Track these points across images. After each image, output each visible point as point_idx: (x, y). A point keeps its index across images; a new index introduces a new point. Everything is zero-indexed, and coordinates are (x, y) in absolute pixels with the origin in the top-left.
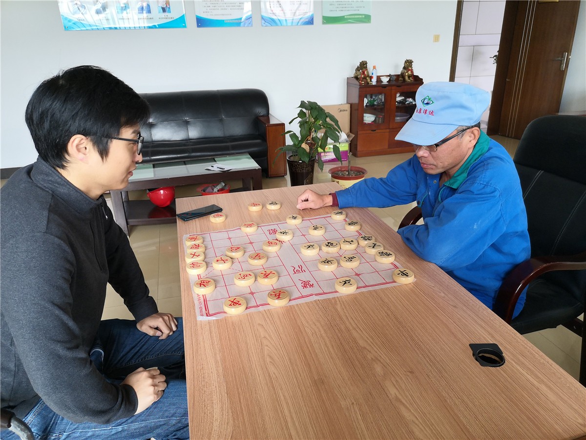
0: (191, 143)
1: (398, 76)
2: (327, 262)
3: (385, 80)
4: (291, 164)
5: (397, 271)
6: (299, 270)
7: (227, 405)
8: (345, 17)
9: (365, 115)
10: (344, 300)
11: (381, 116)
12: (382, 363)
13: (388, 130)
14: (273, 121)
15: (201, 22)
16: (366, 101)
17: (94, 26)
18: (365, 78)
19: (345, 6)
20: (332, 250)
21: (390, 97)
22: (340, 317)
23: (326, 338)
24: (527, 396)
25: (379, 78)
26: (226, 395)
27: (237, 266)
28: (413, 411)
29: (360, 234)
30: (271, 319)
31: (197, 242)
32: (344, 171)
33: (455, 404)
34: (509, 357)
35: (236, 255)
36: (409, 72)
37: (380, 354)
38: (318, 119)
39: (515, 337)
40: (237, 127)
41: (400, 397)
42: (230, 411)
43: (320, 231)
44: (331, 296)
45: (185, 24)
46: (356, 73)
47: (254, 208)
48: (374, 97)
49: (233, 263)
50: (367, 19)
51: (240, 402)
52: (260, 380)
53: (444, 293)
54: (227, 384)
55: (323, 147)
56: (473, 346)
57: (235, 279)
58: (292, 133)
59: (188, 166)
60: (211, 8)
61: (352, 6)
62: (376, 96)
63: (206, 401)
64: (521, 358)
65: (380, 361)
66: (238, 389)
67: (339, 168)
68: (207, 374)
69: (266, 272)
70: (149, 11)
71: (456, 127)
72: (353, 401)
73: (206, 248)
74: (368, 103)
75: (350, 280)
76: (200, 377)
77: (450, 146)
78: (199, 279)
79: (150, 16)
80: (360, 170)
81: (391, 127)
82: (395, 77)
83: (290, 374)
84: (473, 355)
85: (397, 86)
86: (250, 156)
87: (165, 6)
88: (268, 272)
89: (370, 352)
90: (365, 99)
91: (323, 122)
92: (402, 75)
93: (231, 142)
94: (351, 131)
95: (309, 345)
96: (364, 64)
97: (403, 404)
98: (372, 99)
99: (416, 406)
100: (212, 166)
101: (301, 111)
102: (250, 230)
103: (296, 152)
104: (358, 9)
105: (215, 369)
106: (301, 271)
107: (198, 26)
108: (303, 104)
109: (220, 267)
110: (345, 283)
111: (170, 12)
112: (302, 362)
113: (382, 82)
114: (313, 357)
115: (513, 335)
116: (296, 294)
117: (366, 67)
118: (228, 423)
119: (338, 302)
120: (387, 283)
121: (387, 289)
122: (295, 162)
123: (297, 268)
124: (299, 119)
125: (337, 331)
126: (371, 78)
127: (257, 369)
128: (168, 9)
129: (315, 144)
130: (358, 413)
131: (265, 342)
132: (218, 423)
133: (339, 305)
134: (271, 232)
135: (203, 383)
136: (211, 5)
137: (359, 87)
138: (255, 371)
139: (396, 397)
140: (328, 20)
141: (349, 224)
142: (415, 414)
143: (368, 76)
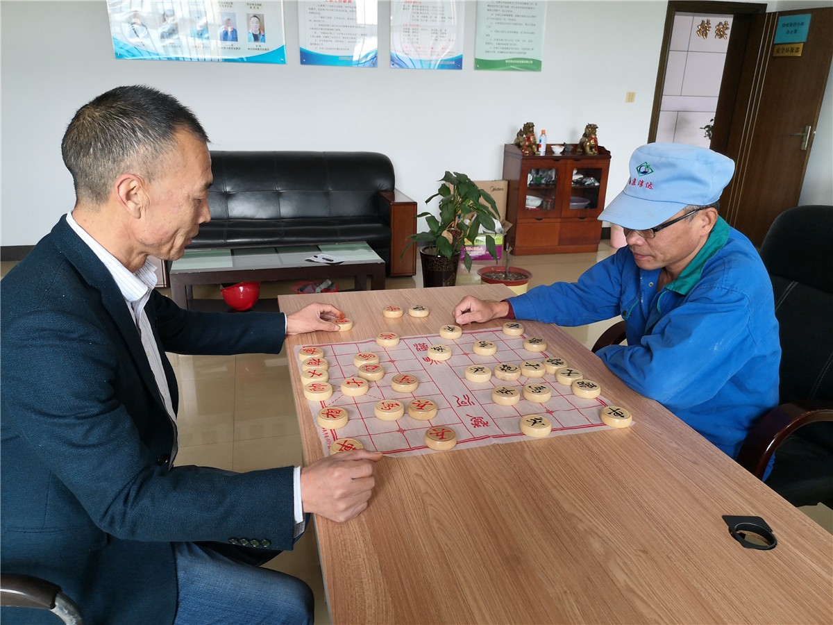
0: (283, 224)
1: (575, 146)
2: (505, 392)
3: (558, 151)
4: (425, 259)
5: (606, 409)
6: (465, 401)
7: (382, 586)
8: (506, 61)
9: (528, 197)
10: (534, 447)
11: (550, 200)
12: (601, 537)
13: (559, 220)
14: (399, 199)
15: (307, 58)
16: (530, 177)
17: (154, 54)
18: (530, 146)
19: (507, 46)
20: (509, 376)
21: (564, 175)
22: (532, 469)
23: (515, 498)
24: (814, 593)
25: (549, 148)
26: (380, 572)
27: (375, 392)
28: (653, 607)
29: (546, 356)
30: (433, 468)
31: (316, 356)
32: (499, 272)
33: (714, 600)
34: (782, 536)
35: (375, 376)
36: (592, 142)
37: (597, 525)
38: (467, 198)
39: (787, 509)
40: (348, 205)
41: (632, 586)
42: (388, 594)
43: (490, 350)
44: (515, 440)
45: (284, 58)
46: (518, 138)
47: (392, 312)
48: (541, 173)
49: (370, 387)
50: (535, 65)
51: (402, 583)
52: (426, 552)
53: (676, 443)
54: (379, 556)
55: (472, 238)
56: (727, 519)
57: (376, 409)
58: (429, 215)
59: (280, 254)
60: (322, 38)
61: (515, 47)
62: (543, 172)
63: (352, 578)
64: (799, 539)
65: (598, 535)
66: (396, 564)
67: (493, 269)
68: (349, 541)
69: (419, 401)
70: (235, 39)
71: (684, 206)
72: (566, 589)
73: (329, 364)
74: (532, 180)
75: (541, 419)
76: (340, 545)
77: (674, 232)
78: (323, 407)
79: (235, 44)
80: (522, 272)
81: (562, 216)
82: (571, 148)
83: (469, 546)
84: (730, 531)
85: (575, 160)
86: (367, 245)
87: (258, 33)
88: (423, 402)
89: (581, 521)
90: (529, 175)
91: (475, 202)
92: (582, 145)
93: (340, 224)
94: (507, 218)
95: (491, 507)
96: (530, 127)
97: (639, 596)
98: (539, 176)
99: (656, 599)
100: (315, 257)
101: (444, 186)
102: (389, 343)
103: (434, 242)
104: (525, 51)
105: (359, 534)
106: (468, 403)
107: (302, 63)
108: (448, 177)
109: (351, 392)
110: (535, 422)
111: (264, 42)
112: (484, 530)
113: (554, 153)
114: (500, 523)
115: (782, 505)
116: (466, 435)
117: (533, 131)
118: (387, 612)
119: (526, 449)
120: (593, 425)
121: (594, 433)
122: (432, 256)
123: (462, 399)
124: (440, 197)
125: (530, 489)
126: (538, 146)
127: (420, 537)
128: (261, 37)
129: (461, 232)
130: (575, 606)
131: (428, 499)
132: (373, 612)
133: (529, 452)
134: (419, 347)
135: (344, 553)
136: (322, 35)
137: (522, 158)
138: (417, 539)
139: (627, 585)
140: (482, 64)
141: (531, 342)
142: (657, 610)
143: (535, 143)
